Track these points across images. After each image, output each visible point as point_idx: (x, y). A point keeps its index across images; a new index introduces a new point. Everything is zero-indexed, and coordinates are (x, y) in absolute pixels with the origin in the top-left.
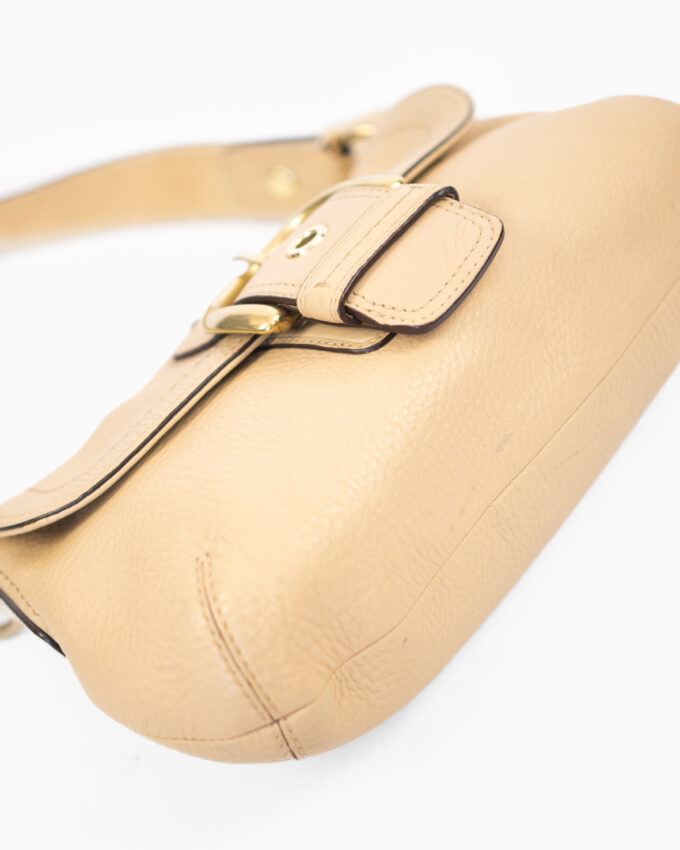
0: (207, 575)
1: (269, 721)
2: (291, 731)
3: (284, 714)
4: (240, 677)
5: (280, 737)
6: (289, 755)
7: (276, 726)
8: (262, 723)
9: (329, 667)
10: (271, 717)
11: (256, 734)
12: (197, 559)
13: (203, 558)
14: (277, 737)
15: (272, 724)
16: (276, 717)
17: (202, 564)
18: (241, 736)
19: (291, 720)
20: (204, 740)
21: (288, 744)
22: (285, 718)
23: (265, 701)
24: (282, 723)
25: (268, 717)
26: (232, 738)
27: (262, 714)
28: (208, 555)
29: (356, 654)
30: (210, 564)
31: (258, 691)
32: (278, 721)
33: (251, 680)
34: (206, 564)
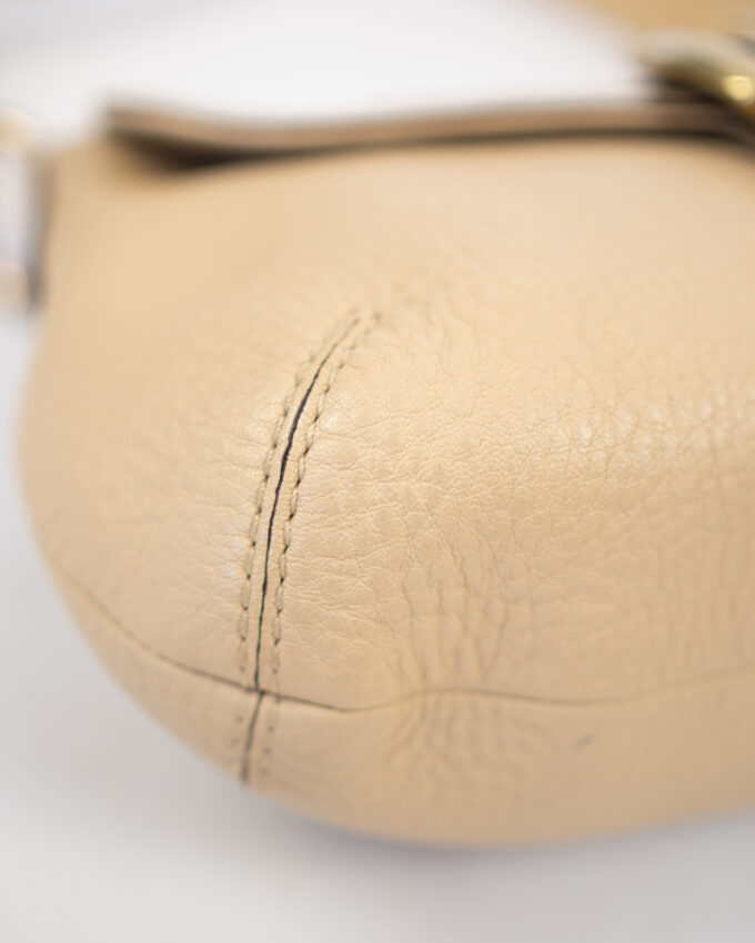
0: (348, 342)
1: (248, 680)
2: (271, 729)
3: (286, 690)
4: (259, 561)
5: (245, 725)
6: (236, 769)
7: (253, 699)
8: (234, 674)
9: (424, 677)
10: (256, 676)
11: (207, 684)
12: (354, 311)
13: (366, 316)
14: (240, 720)
15: (249, 690)
16: (263, 685)
17: (356, 322)
18: (180, 665)
19: (286, 709)
20: (117, 622)
21: (249, 746)
22: (279, 698)
23: (267, 640)
24: (268, 702)
25: (251, 672)
26: (163, 657)
27: (246, 656)
28: (377, 317)
29: (486, 693)
30: (367, 332)
31: (270, 612)
32: (262, 693)
33: (273, 581)
34: (360, 328)
